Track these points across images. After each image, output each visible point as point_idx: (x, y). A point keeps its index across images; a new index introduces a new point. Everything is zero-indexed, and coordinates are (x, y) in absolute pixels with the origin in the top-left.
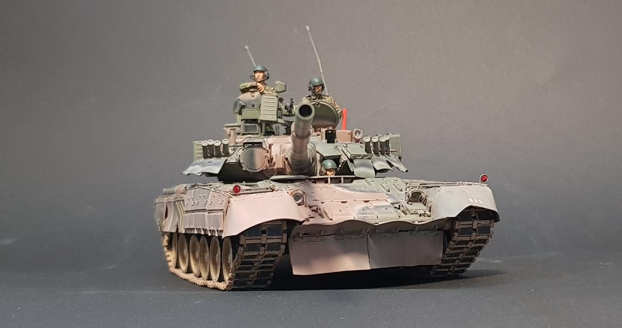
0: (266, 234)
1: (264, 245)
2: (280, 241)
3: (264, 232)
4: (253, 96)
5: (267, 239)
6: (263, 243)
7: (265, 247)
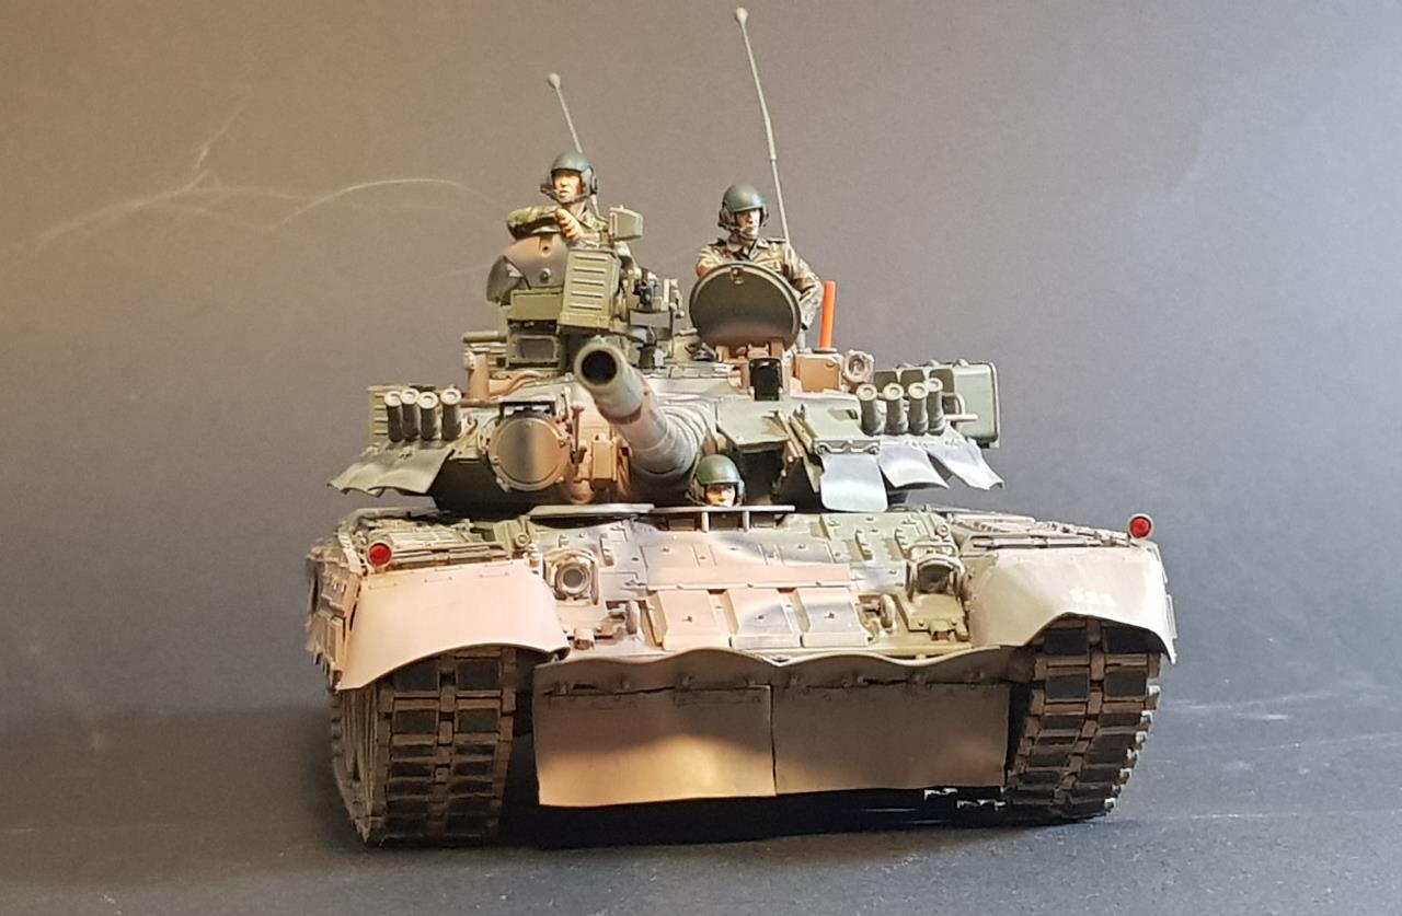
0: (454, 684)
1: (448, 717)
2: (495, 704)
3: (447, 679)
4: (546, 248)
5: (457, 698)
6: (445, 709)
7: (452, 721)
